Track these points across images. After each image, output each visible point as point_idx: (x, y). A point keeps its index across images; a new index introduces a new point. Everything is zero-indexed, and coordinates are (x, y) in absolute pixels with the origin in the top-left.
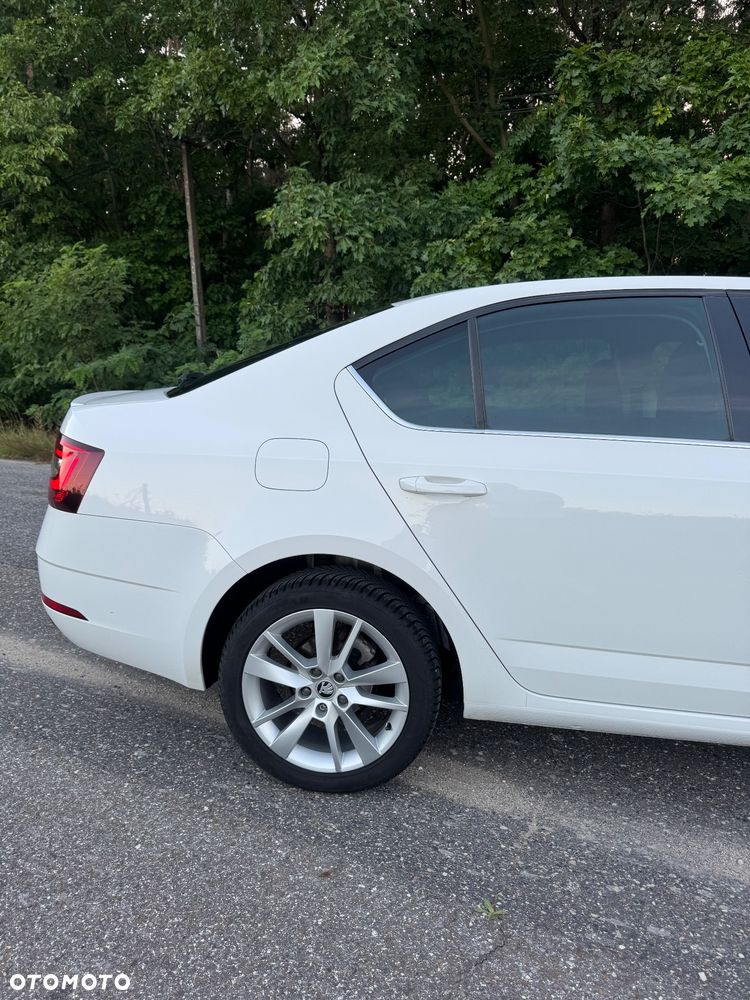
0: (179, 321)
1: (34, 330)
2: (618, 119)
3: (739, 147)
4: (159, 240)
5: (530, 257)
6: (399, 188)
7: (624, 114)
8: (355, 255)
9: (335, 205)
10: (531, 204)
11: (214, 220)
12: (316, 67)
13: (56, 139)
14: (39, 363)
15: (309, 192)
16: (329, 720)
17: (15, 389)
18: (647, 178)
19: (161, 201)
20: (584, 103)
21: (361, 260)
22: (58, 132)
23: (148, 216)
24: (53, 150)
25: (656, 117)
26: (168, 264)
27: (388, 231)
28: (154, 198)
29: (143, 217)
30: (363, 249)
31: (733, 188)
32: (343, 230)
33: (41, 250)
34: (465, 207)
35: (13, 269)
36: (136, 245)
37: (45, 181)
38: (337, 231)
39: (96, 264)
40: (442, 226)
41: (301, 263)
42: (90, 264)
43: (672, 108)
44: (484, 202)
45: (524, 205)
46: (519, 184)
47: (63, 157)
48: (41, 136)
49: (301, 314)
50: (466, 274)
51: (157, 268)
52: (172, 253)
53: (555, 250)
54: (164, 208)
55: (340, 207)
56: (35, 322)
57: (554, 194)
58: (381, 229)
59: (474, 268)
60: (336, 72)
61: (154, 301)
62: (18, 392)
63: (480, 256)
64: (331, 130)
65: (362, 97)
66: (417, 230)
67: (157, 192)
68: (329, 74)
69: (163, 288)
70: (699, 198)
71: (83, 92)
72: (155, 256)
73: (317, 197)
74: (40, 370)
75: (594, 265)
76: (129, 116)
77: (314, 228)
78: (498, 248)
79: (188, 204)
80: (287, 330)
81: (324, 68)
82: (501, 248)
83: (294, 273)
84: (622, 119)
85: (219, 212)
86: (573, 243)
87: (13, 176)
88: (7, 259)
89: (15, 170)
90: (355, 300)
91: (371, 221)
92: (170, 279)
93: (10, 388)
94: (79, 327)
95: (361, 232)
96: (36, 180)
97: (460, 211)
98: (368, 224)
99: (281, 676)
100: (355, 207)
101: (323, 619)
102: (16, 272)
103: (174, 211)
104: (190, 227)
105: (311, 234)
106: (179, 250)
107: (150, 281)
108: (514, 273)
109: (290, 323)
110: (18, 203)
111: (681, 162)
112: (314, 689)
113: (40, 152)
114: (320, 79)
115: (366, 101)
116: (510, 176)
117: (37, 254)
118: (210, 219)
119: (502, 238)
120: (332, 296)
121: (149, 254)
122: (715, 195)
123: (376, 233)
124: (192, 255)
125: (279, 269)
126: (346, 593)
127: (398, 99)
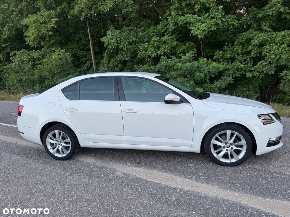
0: (85, 66)
1: (49, 71)
2: (188, 9)
3: (213, 17)
4: (83, 44)
5: (166, 47)
6: (136, 30)
7: (189, 8)
8: (124, 48)
9: (118, 36)
10: (168, 32)
11: (97, 38)
12: (111, 2)
13: (53, 22)
14: (51, 79)
15: (112, 33)
16: (60, 148)
17: (47, 86)
18: (190, 26)
19: (82, 34)
20: (178, 6)
21: (125, 50)
22: (54, 20)
23: (80, 38)
24: (53, 25)
25: (196, 9)
26: (86, 50)
27: (133, 41)
28: (81, 34)
29: (79, 39)
30: (126, 47)
31: (212, 27)
32: (121, 42)
33: (52, 50)
34: (153, 34)
35: (46, 55)
36: (78, 46)
37: (52, 33)
38: (119, 43)
39: (63, 54)
40: (147, 39)
41: (115, 50)
42: (61, 54)
43: (199, 6)
44: (159, 31)
45: (166, 33)
46: (167, 26)
47: (56, 27)
48: (50, 22)
49: (114, 63)
50: (151, 52)
51: (83, 51)
52: (87, 47)
53: (172, 45)
54: (84, 36)
55: (120, 37)
56: (49, 69)
57: (172, 30)
58: (131, 41)
59: (152, 50)
60: (116, 3)
61: (83, 60)
62: (48, 86)
63: (155, 47)
64: (119, 16)
65: (124, 8)
66: (141, 40)
67: (81, 32)
68: (115, 4)
69: (85, 56)
70: (200, 31)
71: (60, 9)
72: (82, 49)
73: (114, 34)
74: (51, 81)
75: (182, 47)
76: (71, 15)
77: (113, 43)
78: (158, 45)
79: (89, 35)
80: (111, 67)
81: (113, 2)
82: (159, 45)
83: (113, 52)
84: (189, 9)
85: (98, 36)
86: (176, 42)
87: (44, 32)
88: (44, 53)
89: (44, 31)
90: (126, 59)
91: (128, 39)
92: (87, 54)
93: (46, 85)
94: (59, 70)
95: (125, 43)
96: (49, 33)
97: (151, 35)
98: (127, 40)
99: (52, 142)
100: (124, 36)
101: (57, 132)
102: (47, 56)
103: (86, 37)
104: (90, 41)
105: (112, 44)
106: (88, 46)
107: (81, 55)
108: (162, 51)
109: (111, 66)
110: (46, 38)
111: (199, 21)
112: (57, 143)
113: (49, 26)
114: (112, 5)
115: (125, 9)
116: (164, 25)
117: (52, 51)
118: (96, 38)
119: (159, 42)
120: (120, 59)
121: (81, 48)
122: (204, 30)
123: (129, 42)
124: (91, 48)
125: (109, 52)
126: (60, 128)
127: (133, 8)
